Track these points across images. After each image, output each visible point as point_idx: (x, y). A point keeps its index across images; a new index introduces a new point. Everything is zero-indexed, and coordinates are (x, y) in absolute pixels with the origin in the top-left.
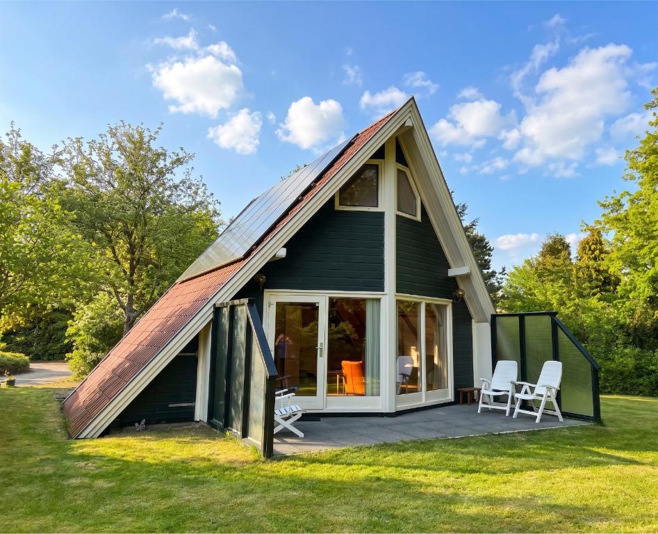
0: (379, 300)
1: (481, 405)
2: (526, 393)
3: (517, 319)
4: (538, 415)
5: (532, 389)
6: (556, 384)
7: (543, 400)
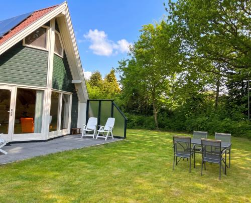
0: (43, 91)
1: (83, 135)
2: (101, 130)
3: (98, 102)
4: (106, 138)
5: (103, 128)
6: (112, 126)
7: (108, 132)
